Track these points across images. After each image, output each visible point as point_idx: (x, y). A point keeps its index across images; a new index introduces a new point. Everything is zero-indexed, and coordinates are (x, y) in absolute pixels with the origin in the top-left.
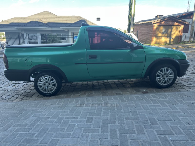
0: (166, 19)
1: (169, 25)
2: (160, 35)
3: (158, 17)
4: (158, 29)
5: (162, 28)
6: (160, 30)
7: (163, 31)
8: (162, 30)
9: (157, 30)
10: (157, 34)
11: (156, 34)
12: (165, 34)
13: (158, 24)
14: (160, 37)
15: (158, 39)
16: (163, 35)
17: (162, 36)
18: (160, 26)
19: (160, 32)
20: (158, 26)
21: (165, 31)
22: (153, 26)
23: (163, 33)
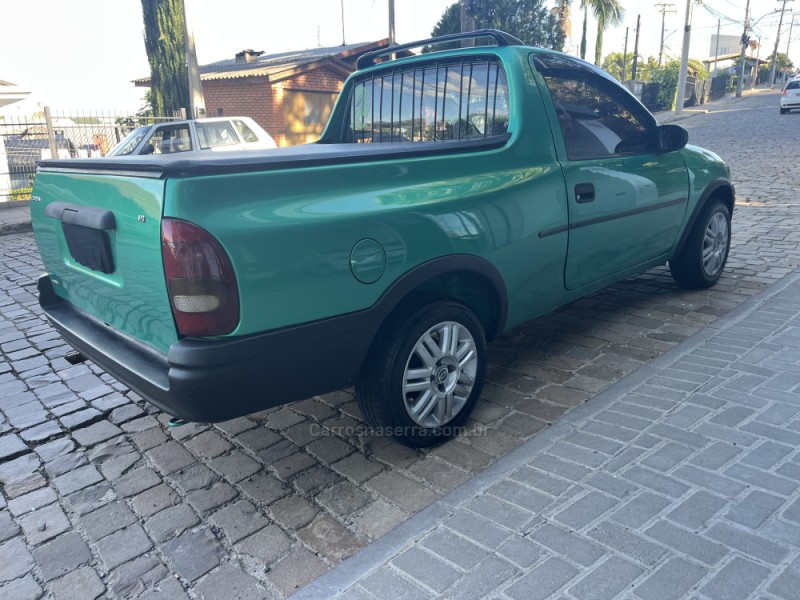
0: (312, 67)
1: (322, 90)
2: (298, 127)
3: (247, 56)
4: (287, 101)
5: (300, 101)
6: (296, 109)
7: (307, 112)
8: (302, 109)
9: (287, 108)
10: (290, 125)
11: (286, 123)
12: (313, 124)
13: (286, 84)
14: (299, 134)
15: (294, 143)
16: (310, 129)
17: (305, 133)
18: (293, 91)
19: (297, 117)
20: (287, 93)
21: (312, 113)
22: (271, 94)
23: (307, 121)
